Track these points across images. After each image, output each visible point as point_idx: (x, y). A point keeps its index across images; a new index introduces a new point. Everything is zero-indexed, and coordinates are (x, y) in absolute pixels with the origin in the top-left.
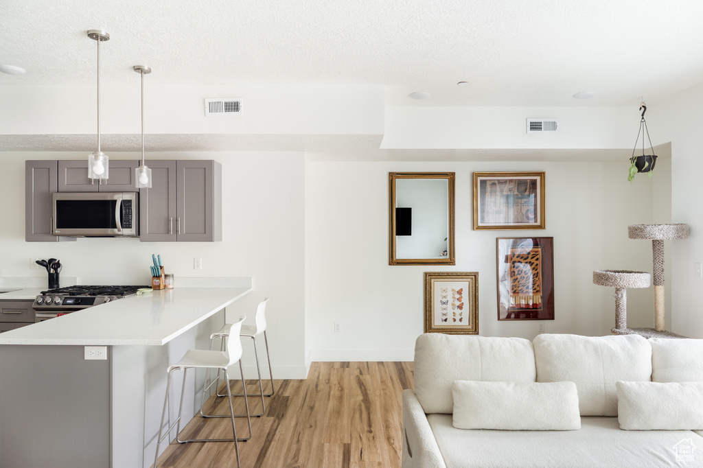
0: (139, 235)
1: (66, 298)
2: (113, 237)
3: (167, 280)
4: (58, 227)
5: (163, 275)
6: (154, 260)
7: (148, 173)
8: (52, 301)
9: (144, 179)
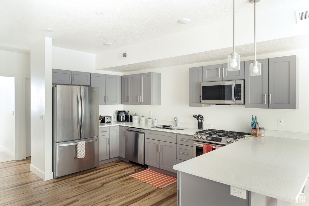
0: (245, 104)
1: (207, 136)
2: (230, 105)
3: (260, 131)
4: (203, 99)
5: (258, 128)
6: (253, 119)
7: (258, 66)
8: (201, 137)
9: (256, 70)
